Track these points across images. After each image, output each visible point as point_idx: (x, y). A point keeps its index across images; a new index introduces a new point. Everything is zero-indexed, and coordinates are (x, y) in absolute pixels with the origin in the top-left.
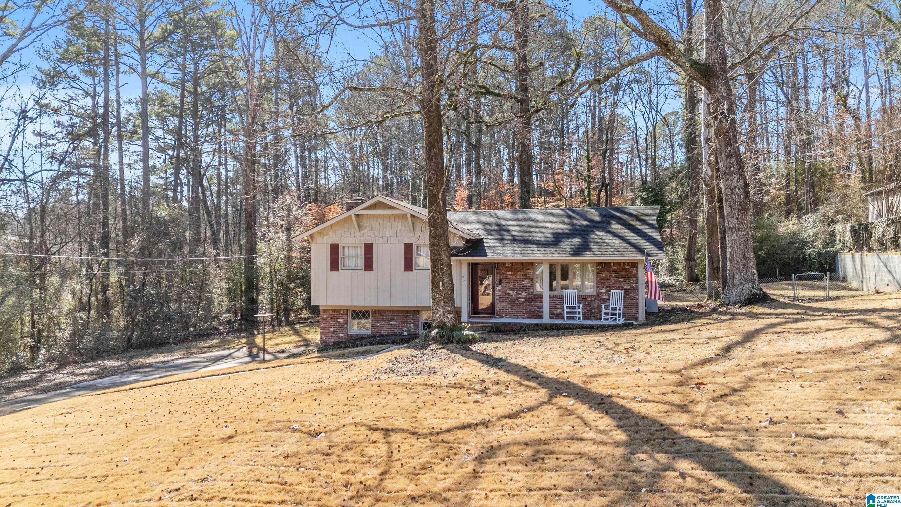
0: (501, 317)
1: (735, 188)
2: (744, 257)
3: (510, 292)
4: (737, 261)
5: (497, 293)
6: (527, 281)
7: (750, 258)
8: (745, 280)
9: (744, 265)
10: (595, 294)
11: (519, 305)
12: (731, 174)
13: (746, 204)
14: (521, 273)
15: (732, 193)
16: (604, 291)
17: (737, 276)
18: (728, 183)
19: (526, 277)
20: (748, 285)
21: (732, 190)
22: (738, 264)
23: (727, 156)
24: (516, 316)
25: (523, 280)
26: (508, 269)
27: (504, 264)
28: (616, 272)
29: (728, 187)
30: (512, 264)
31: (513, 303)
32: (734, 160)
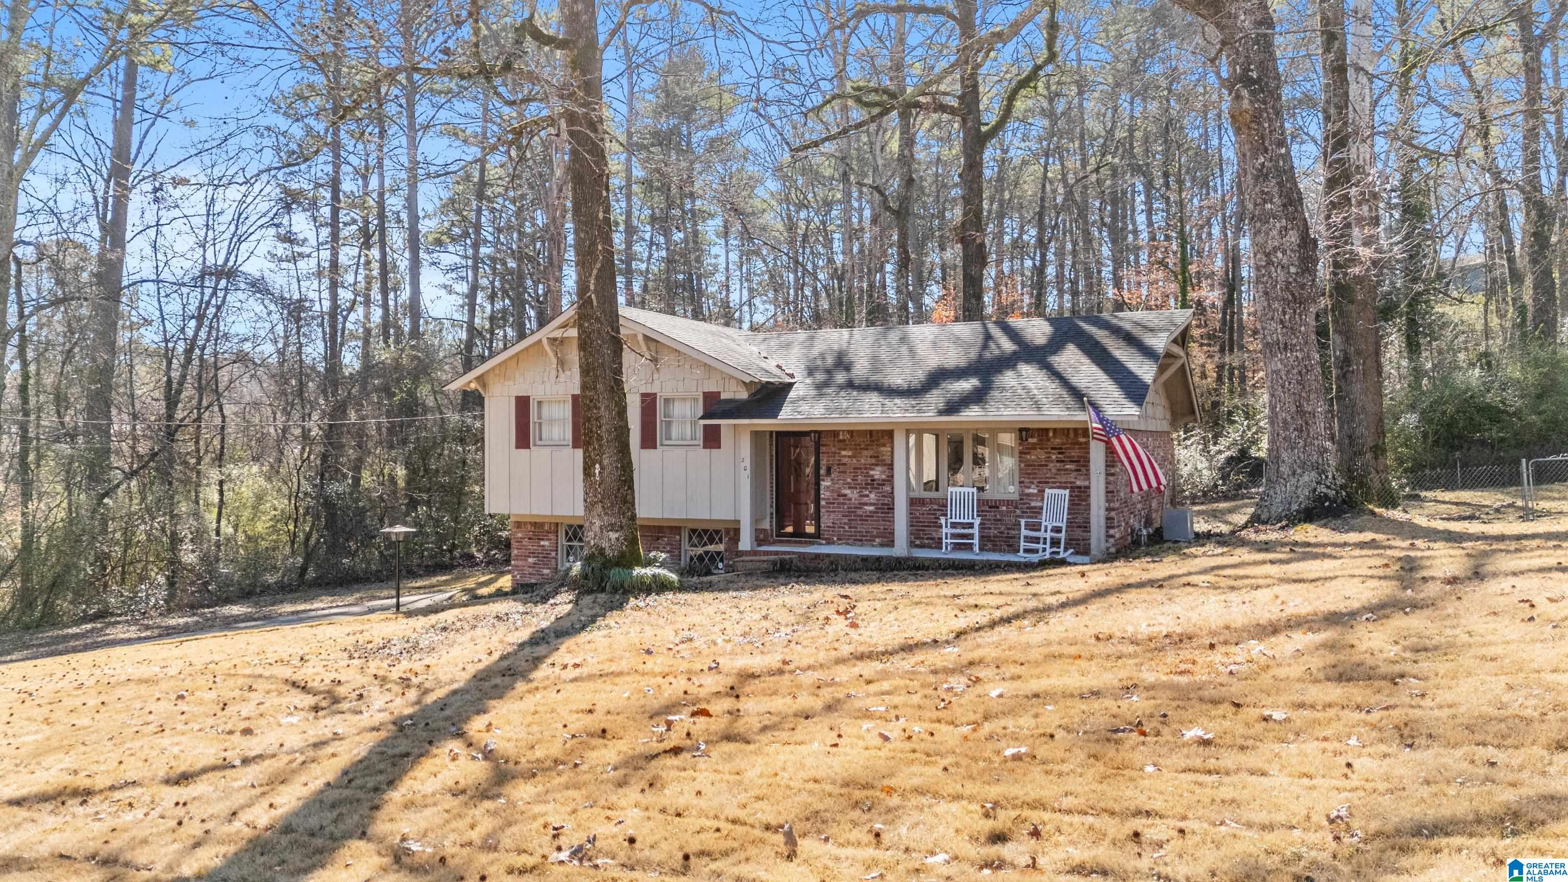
0: (830, 542)
1: (1275, 249)
2: (1300, 411)
3: (847, 492)
4: (1285, 422)
5: (824, 494)
6: (879, 468)
7: (1313, 414)
8: (1303, 465)
9: (1299, 430)
10: (1016, 497)
11: (864, 518)
12: (1264, 218)
13: (1302, 287)
14: (871, 453)
15: (1269, 263)
16: (1033, 490)
17: (1284, 455)
18: (1260, 239)
19: (878, 461)
20: (1309, 477)
21: (1267, 255)
22: (1286, 429)
23: (1256, 178)
24: (859, 541)
25: (872, 466)
26: (843, 445)
27: (835, 433)
28: (1059, 450)
29: (1259, 248)
30: (851, 432)
31: (852, 513)
32: (1272, 185)
